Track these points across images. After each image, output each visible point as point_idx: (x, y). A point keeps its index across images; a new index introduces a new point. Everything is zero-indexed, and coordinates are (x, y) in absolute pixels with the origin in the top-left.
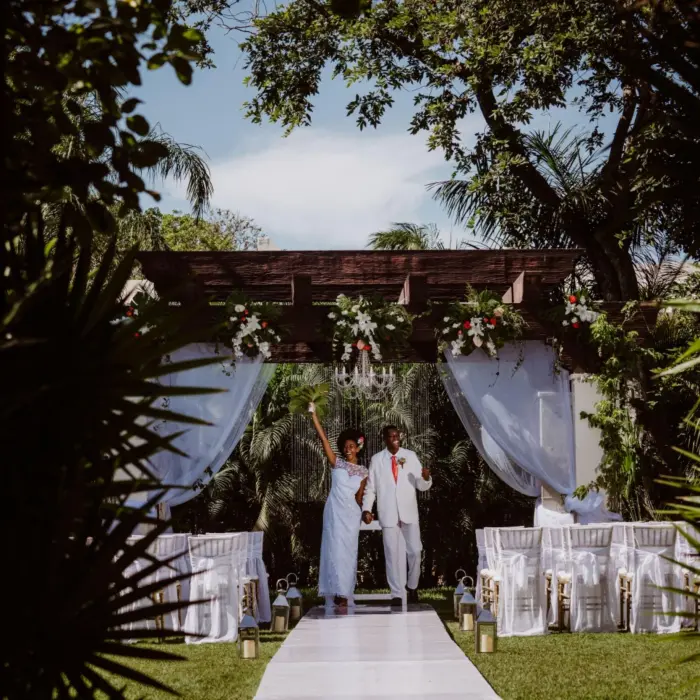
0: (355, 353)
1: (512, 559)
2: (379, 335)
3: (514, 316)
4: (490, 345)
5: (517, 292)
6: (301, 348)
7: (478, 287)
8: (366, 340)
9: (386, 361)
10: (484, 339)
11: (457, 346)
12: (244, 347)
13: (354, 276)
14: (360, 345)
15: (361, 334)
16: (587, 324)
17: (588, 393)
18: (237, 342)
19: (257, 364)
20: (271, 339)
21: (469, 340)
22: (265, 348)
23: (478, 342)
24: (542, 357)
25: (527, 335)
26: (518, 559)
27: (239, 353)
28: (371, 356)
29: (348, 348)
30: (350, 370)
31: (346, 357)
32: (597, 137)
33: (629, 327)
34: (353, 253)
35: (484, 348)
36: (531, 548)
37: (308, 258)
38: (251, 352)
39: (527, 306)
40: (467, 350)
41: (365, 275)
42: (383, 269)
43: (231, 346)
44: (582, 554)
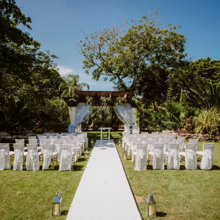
0: (103, 104)
1: (140, 151)
2: (107, 102)
3: (125, 100)
4: (122, 104)
5: (125, 96)
6: (97, 104)
7: (120, 96)
8: (105, 103)
9: (108, 105)
10: (121, 103)
11: (117, 103)
12: (88, 103)
13: (103, 94)
14: (104, 103)
15: (104, 102)
16: (135, 101)
17: (134, 110)
18: (87, 102)
19: (90, 106)
20: (92, 102)
21: (119, 103)
22: (91, 103)
23: (120, 103)
24: (129, 105)
25: (127, 102)
26: (141, 151)
27: (87, 104)
28: (105, 104)
29: (102, 103)
30: (103, 107)
31: (102, 105)
32: (131, 82)
33: (140, 101)
34: (103, 91)
35: (121, 104)
36: (144, 148)
37: (98, 92)
38: (89, 104)
39: (127, 98)
40: (119, 104)
41: (105, 94)
42: (107, 93)
43: (86, 103)
44: (157, 150)
